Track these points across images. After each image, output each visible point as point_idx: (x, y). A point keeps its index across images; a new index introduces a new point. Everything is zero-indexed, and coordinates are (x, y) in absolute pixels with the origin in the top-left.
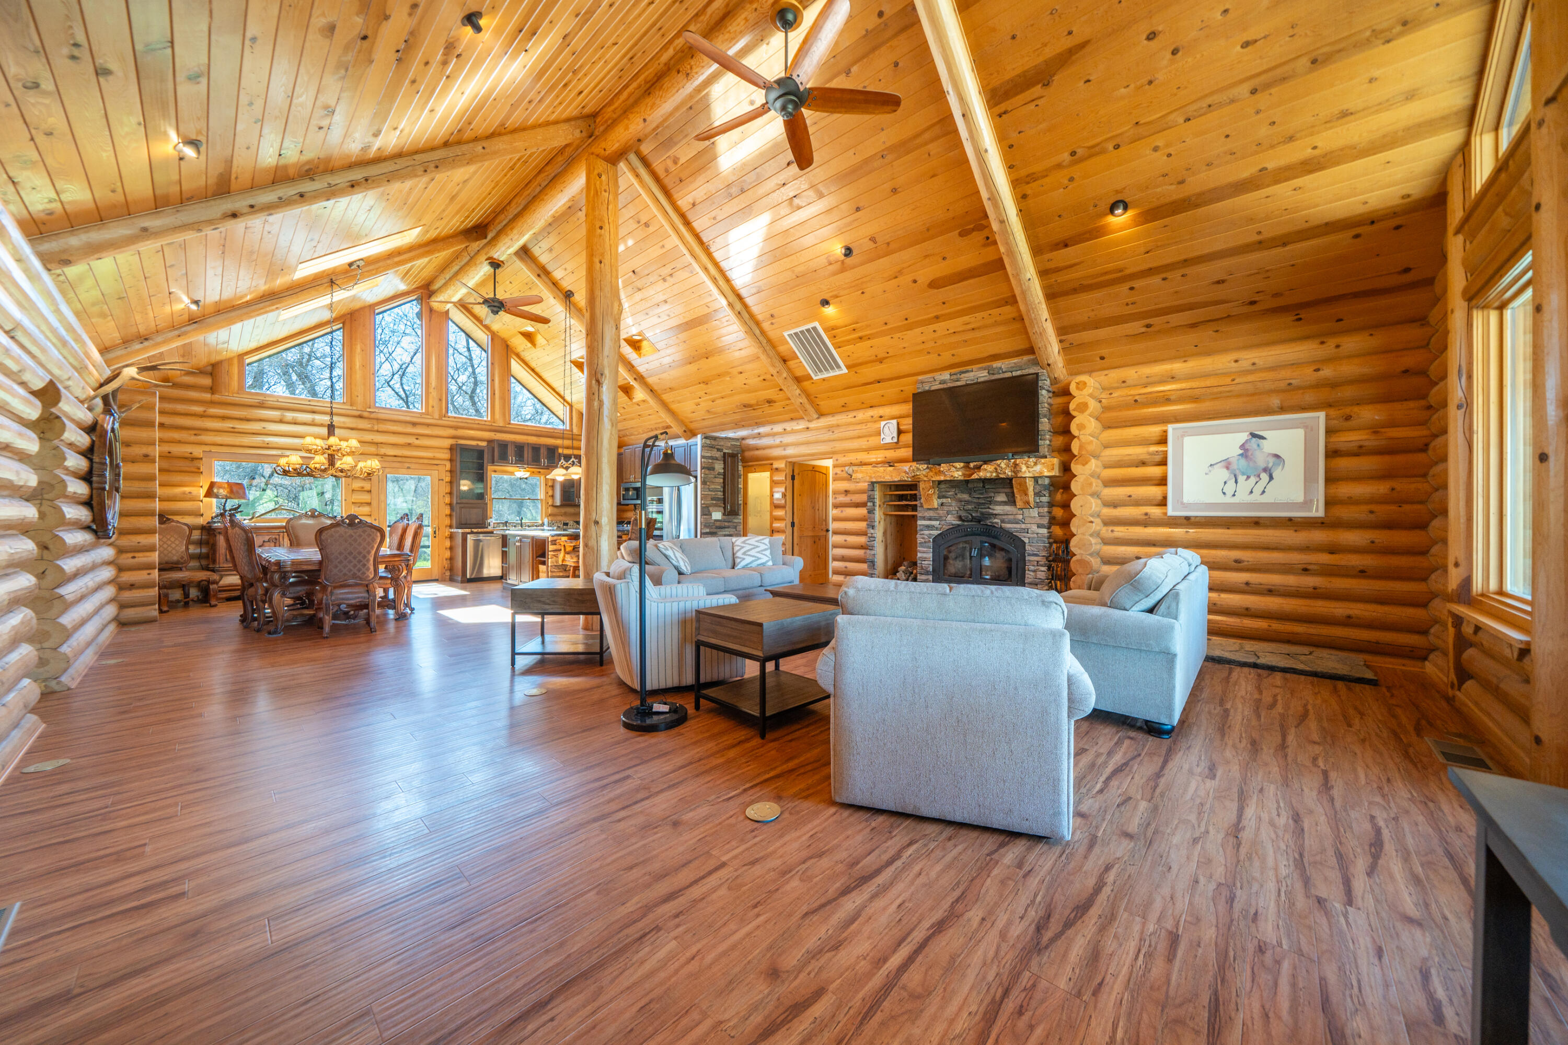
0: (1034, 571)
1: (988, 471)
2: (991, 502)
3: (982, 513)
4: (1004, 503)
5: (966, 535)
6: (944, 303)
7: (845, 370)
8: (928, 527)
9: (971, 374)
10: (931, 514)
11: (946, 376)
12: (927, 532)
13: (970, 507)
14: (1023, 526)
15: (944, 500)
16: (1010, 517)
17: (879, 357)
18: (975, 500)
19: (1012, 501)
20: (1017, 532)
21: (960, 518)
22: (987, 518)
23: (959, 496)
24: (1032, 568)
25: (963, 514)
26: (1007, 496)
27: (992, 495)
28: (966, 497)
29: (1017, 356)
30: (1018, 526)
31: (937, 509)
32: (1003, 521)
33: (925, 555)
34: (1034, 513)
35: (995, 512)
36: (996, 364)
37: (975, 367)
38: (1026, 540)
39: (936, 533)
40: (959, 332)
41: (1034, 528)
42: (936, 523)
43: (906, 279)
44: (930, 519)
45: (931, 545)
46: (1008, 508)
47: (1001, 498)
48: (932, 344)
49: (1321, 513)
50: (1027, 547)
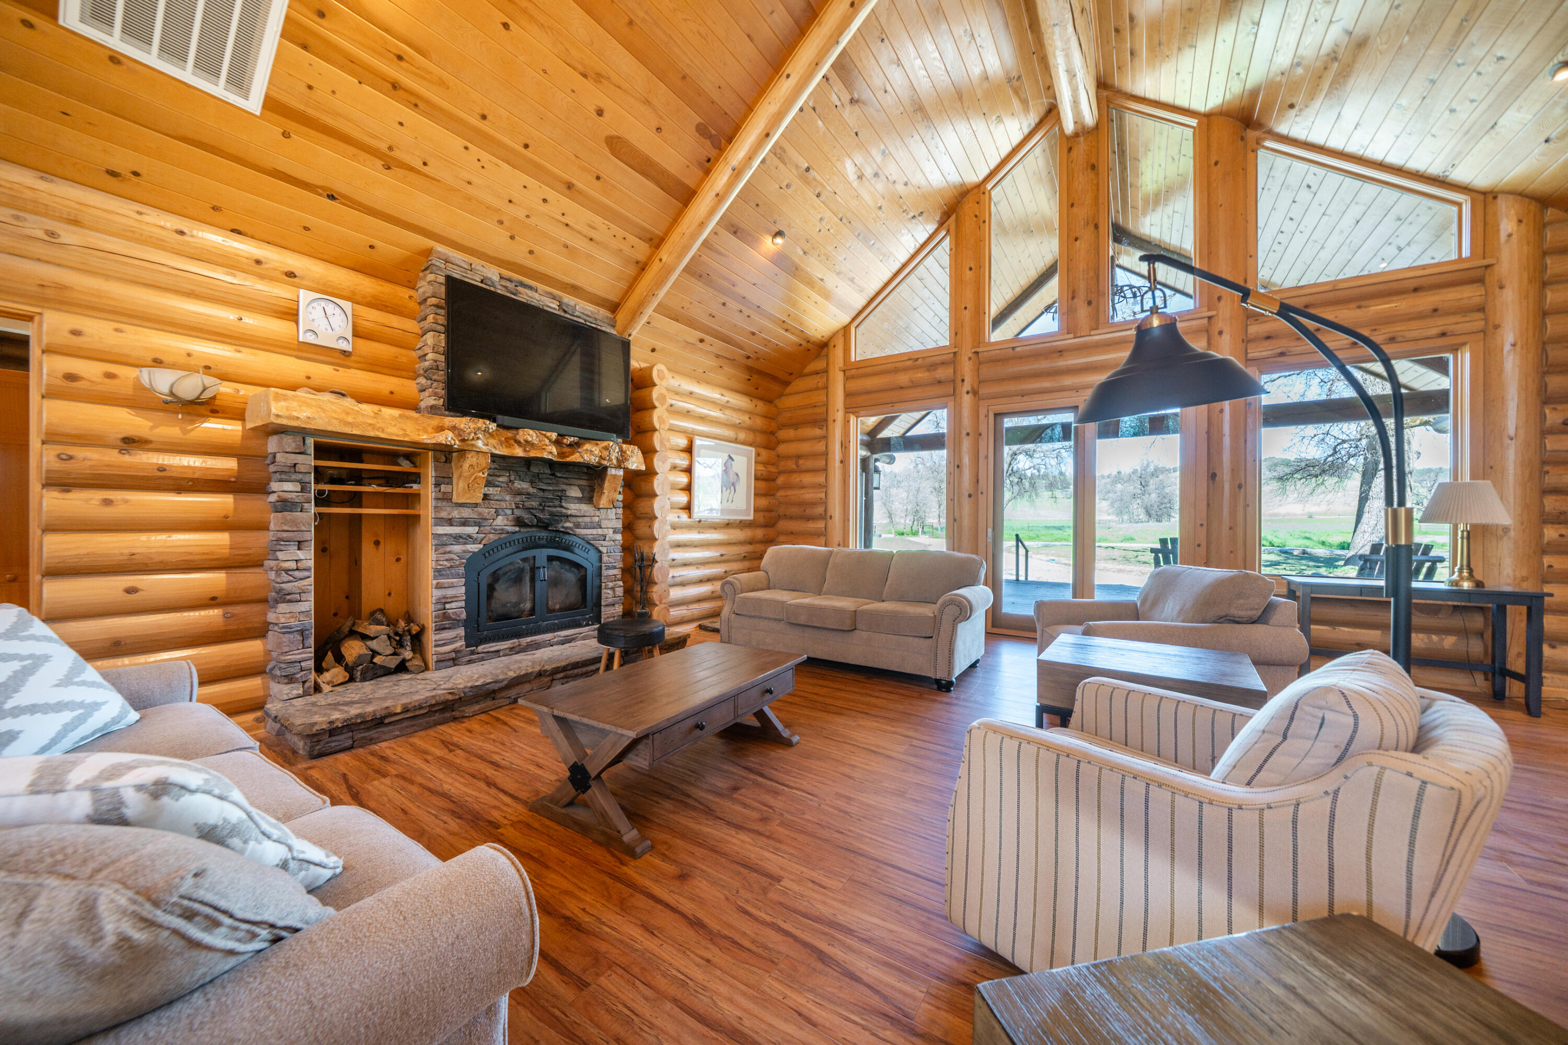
0: (613, 589)
1: (590, 453)
2: (561, 497)
3: (552, 514)
4: (579, 500)
5: (525, 549)
6: (598, 178)
7: (254, 104)
8: (458, 538)
9: (536, 296)
10: (466, 513)
11: (493, 273)
12: (457, 548)
13: (535, 504)
14: (600, 531)
15: (491, 491)
16: (587, 519)
17: (396, 154)
18: (541, 494)
19: (589, 497)
20: (594, 539)
21: (519, 522)
22: (558, 522)
23: (518, 485)
24: (611, 585)
25: (526, 516)
26: (582, 491)
27: (564, 487)
28: (524, 486)
29: (598, 305)
30: (594, 531)
31: (476, 505)
32: (578, 526)
33: (450, 592)
34: (612, 514)
35: (569, 512)
36: (569, 299)
37: (541, 287)
38: (604, 550)
39: (474, 548)
40: (572, 229)
41: (611, 531)
42: (472, 530)
43: (594, 96)
44: (465, 523)
45: (462, 570)
46: (585, 508)
47: (575, 492)
48: (521, 214)
49: (751, 517)
50: (605, 558)
